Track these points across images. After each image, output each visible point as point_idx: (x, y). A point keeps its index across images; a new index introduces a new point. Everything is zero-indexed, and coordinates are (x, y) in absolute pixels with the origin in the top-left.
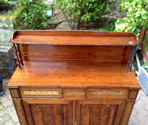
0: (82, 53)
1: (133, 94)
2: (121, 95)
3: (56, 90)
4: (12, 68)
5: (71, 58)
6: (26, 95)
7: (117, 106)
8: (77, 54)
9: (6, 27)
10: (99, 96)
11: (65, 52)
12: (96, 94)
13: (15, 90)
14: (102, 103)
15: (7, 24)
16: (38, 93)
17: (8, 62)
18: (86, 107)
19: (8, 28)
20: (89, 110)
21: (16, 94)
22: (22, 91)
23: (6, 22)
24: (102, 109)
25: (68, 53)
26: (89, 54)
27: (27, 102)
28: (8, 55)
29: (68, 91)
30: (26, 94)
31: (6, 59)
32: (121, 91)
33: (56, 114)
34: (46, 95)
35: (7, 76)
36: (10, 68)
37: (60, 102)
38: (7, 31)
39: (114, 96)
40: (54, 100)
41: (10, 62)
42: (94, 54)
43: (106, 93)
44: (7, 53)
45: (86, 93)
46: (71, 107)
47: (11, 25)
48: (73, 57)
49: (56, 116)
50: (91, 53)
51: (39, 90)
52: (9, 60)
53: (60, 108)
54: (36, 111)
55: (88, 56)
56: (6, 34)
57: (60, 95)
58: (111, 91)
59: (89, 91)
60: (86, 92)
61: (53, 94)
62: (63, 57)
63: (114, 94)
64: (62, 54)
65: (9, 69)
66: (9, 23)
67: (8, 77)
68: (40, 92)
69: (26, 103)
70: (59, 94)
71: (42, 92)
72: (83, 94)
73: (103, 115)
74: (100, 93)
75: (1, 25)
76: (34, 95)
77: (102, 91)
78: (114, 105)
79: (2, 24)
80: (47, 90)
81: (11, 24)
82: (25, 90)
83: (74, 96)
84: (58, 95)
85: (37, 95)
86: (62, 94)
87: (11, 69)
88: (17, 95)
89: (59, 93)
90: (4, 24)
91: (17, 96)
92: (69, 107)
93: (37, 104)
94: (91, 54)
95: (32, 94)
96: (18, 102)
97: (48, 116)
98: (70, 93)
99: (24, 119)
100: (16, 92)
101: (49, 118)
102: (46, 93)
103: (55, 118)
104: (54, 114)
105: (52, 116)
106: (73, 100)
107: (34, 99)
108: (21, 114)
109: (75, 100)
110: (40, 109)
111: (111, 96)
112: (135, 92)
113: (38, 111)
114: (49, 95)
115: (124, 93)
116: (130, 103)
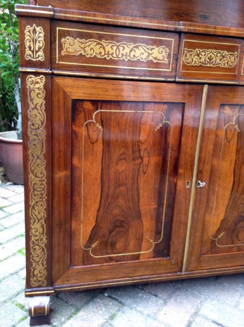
3: (160, 44)
6: (68, 57)
13: (38, 29)
16: (108, 48)
18: (231, 121)
20: (238, 133)
21: (40, 48)
22: (63, 34)
27: (67, 90)
29: (194, 46)
30: (71, 50)
33: (146, 149)
37: (165, 93)
45: (240, 58)
49: (146, 160)
51: (112, 38)
53: (161, 125)
57: (169, 64)
60: (240, 54)
61: (151, 58)
68: (115, 48)
69: (61, 97)
70: (166, 61)
71: (121, 48)
72: (232, 59)
76: (94, 59)
80: (134, 41)
82: (69, 33)
83: (209, 68)
84: (163, 65)
85: (104, 61)
86: (176, 58)
88: (41, 53)
89: (169, 56)
91: (41, 56)
93: (96, 103)
95: (89, 53)
96: (37, 86)
97: (121, 159)
98: (198, 55)
99: (45, 172)
100: (42, 35)
101: (123, 168)
102: (131, 51)
103: (141, 169)
104: (139, 151)
105: (134, 159)
106: (204, 84)
107: (93, 75)
108: (39, 146)
109: (209, 84)
110: (100, 127)
113: (94, 137)
114: (138, 63)
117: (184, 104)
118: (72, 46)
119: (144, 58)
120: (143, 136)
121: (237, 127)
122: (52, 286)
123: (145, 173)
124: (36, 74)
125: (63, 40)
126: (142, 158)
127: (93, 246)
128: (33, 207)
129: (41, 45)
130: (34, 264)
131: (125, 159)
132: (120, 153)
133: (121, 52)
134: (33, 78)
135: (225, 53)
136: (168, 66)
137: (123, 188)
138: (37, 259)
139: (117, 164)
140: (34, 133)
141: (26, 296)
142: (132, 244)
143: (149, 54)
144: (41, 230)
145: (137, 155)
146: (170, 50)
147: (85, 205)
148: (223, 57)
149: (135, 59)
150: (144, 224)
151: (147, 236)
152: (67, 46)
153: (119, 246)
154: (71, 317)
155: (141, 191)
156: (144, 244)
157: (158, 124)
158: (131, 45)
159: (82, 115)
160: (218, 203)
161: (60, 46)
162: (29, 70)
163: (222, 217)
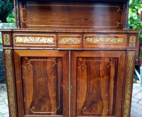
0: (79, 19)
1: (132, 41)
2: (119, 42)
3: (50, 37)
5: (68, 25)
6: (18, 43)
7: (117, 60)
8: (74, 19)
10: (96, 44)
11: (63, 18)
12: (93, 42)
13: (8, 35)
14: (100, 56)
16: (31, 40)
18: (83, 63)
20: (87, 68)
21: (8, 41)
22: (16, 36)
23: (12, 26)
24: (101, 65)
25: (65, 18)
26: (85, 19)
27: (19, 54)
29: (63, 37)
30: (19, 41)
32: (120, 37)
33: (49, 73)
34: (39, 44)
35: (4, 80)
37: (54, 54)
39: (112, 44)
40: (48, 52)
42: (90, 19)
43: (104, 40)
46: (67, 63)
48: (70, 23)
49: (50, 77)
51: (33, 36)
53: (54, 65)
54: (27, 68)
55: (85, 22)
57: (54, 43)
58: (109, 37)
59: (86, 38)
60: (82, 39)
61: (47, 42)
62: (60, 23)
63: (112, 41)
64: (59, 20)
68: (34, 39)
69: (17, 56)
71: (36, 39)
72: (79, 41)
73: (103, 76)
74: (97, 41)
76: (27, 43)
77: (99, 37)
78: (113, 58)
79: (9, 28)
80: (41, 36)
82: (18, 36)
83: (70, 45)
84: (52, 44)
85: (30, 44)
86: (57, 41)
88: (9, 43)
89: (54, 41)
91: (9, 44)
92: (65, 62)
93: (29, 58)
94: (87, 19)
95: (25, 42)
96: (8, 53)
97: (40, 77)
98: (65, 40)
99: (12, 81)
100: (9, 37)
101: (41, 80)
102: (40, 40)
103: (48, 81)
104: (47, 74)
105: (45, 77)
106: (69, 50)
107: (27, 48)
108: (10, 72)
109: (71, 50)
110: (31, 66)
111: (109, 45)
112: (134, 37)
113: (29, 69)
114: (43, 44)
115: (122, 40)
116: (131, 54)
117: (62, 57)
118: (19, 39)
119: (45, 42)
120: (48, 69)
121: (86, 65)
123: (50, 82)
124: (8, 49)
125: (16, 38)
126: (48, 77)
127: (33, 108)
128: (10, 93)
129: (9, 40)
130: (12, 113)
131: (42, 77)
132: (40, 74)
133: (36, 40)
134: (7, 50)
135: (76, 39)
136: (54, 44)
137: (42, 88)
138: (13, 111)
139: (39, 78)
140: (8, 68)
142: (47, 109)
143: (47, 41)
145: (46, 75)
146: (54, 39)
147: (28, 93)
149: (41, 43)
150: (52, 101)
151: (53, 106)
152: (17, 39)
153: (42, 109)
155: (49, 90)
156: (52, 109)
157: (53, 65)
158: (40, 38)
159: (24, 62)
160: (82, 95)
161: (15, 40)
162: (5, 48)
163: (84, 101)
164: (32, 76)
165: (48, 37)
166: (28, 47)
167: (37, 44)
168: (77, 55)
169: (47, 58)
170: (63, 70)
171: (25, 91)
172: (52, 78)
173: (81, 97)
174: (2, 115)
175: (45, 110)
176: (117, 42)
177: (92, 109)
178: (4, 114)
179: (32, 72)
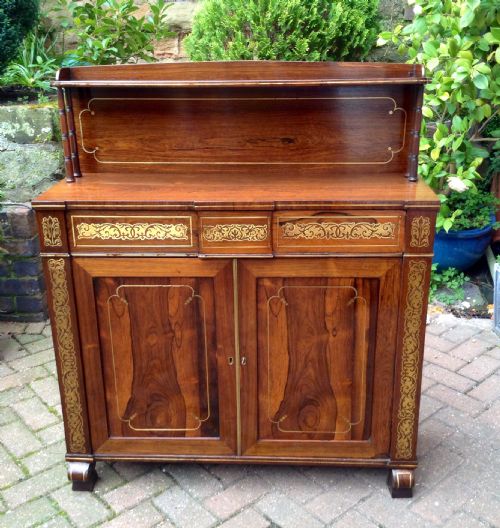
0: (264, 140)
1: (420, 230)
2: (381, 235)
3: (176, 222)
4: (36, 279)
5: (228, 158)
6: (85, 241)
7: (375, 283)
8: (249, 141)
9: (27, 135)
10: (312, 242)
12: (302, 235)
13: (54, 220)
14: (325, 275)
15: (31, 124)
16: (123, 230)
17: (22, 253)
18: (275, 294)
19: (35, 136)
20: (286, 307)
21: (57, 236)
22: (78, 221)
23: (28, 120)
24: (328, 299)
25: (218, 139)
26: (284, 140)
27: (87, 269)
28: (24, 226)
29: (214, 223)
30: (87, 234)
31: (16, 243)
32: (383, 221)
33: (176, 323)
34: (146, 242)
35: (12, 312)
36: (28, 278)
37: (191, 269)
38: (31, 151)
39: (361, 241)
40: (173, 263)
41: (30, 253)
42: (299, 140)
43: (334, 229)
44: (22, 216)
45: (272, 230)
46: (227, 293)
47: (43, 130)
48: (237, 154)
49: (178, 334)
50: (292, 137)
51: (126, 221)
52: (27, 244)
53: (190, 299)
54: (113, 309)
56: (26, 160)
57: (189, 240)
58: (350, 220)
59: (281, 224)
60: (271, 226)
61: (168, 236)
62: (204, 154)
63: (359, 231)
64: (199, 145)
65: (24, 283)
66: (38, 122)
67: (17, 316)
68: (129, 230)
69: (82, 274)
70: (186, 238)
71: (136, 229)
72: (262, 232)
73: (334, 329)
74: (316, 231)
75: (13, 127)
76: (110, 241)
77: (320, 221)
78: (364, 279)
79: (17, 125)
80: (149, 221)
81: (45, 127)
82: (83, 220)
83: (235, 243)
84: (184, 242)
85: (120, 242)
86: (197, 234)
87: (31, 283)
88: (59, 240)
89: (188, 233)
90: (21, 127)
91: (58, 243)
92: (221, 291)
93: (118, 280)
94: (290, 141)
95: (104, 236)
96: (58, 268)
97: (151, 333)
98: (220, 231)
99: (73, 345)
100: (57, 224)
101: (155, 341)
102: (147, 230)
103: (174, 343)
104: (170, 324)
105: (165, 333)
106: (232, 259)
107: (111, 255)
108: (65, 321)
109: (238, 259)
110: (125, 301)
111: (351, 242)
112: (424, 220)
113: (119, 311)
114: (156, 241)
115: (390, 230)
116: (416, 269)
117: (212, 278)
118: (87, 231)
119: (161, 236)
120: (172, 310)
121: (283, 300)
122: (92, 453)
123: (179, 347)
124: (56, 258)
125: (78, 226)
126: (173, 332)
127: (132, 418)
128: (66, 377)
129: (57, 233)
131: (156, 333)
132: (150, 326)
133: (137, 232)
134: (54, 261)
135: (252, 226)
136: (188, 242)
137: (156, 361)
138: (75, 426)
139: (147, 337)
140: (59, 309)
141: (67, 460)
142: (174, 420)
143: (167, 232)
144: (75, 399)
145: (168, 328)
146: (189, 227)
147: (118, 377)
148: (250, 231)
149: (152, 238)
150: (186, 399)
151: (190, 413)
152: (82, 231)
153: (158, 421)
154: (116, 488)
155: (178, 368)
156: (188, 421)
157: (187, 298)
158: (147, 225)
159: (104, 291)
160: (273, 382)
161: (76, 231)
162: (49, 255)
163: (281, 398)
164: (128, 330)
165: (170, 221)
166: (115, 251)
167: (139, 242)
168: (256, 271)
169: (168, 280)
170: (217, 313)
171: (108, 369)
172: (186, 335)
173: (272, 387)
174: (33, 432)
175: (168, 423)
176: (374, 235)
177: (305, 421)
178: (39, 430)
179: (126, 320)
